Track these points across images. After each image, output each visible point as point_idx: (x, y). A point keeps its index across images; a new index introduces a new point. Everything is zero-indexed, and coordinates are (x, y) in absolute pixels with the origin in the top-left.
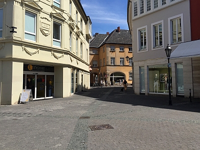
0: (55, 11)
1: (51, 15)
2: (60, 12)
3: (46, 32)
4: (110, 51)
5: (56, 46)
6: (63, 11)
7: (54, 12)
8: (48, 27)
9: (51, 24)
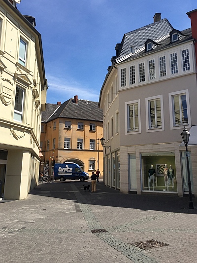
0: (20, 71)
1: (15, 77)
2: (25, 73)
3: (7, 100)
4: (65, 129)
5: (17, 120)
6: (28, 71)
7: (19, 73)
8: (10, 93)
9: (14, 88)
